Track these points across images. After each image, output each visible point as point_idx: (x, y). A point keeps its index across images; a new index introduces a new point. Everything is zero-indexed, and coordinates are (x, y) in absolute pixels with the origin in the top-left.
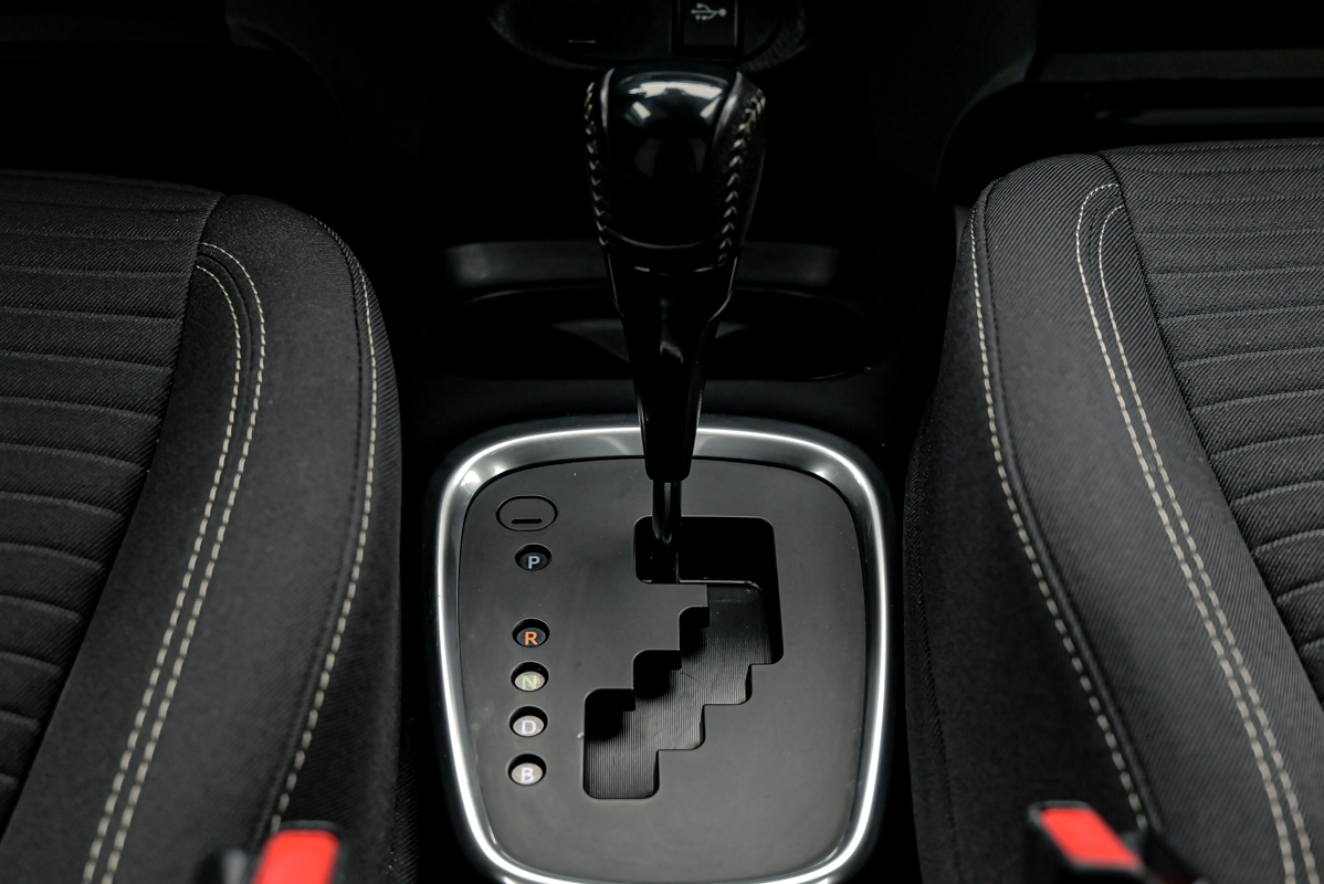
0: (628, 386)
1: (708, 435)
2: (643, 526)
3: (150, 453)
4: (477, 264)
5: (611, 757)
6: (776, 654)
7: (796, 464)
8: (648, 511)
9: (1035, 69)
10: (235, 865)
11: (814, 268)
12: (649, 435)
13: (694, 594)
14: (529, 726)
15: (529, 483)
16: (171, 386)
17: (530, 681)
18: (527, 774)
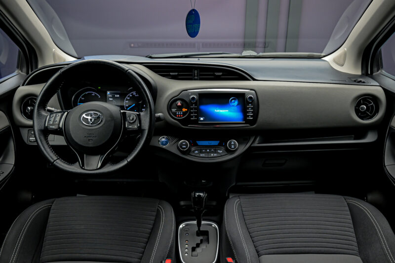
0: (195, 217)
1: (203, 222)
2: (197, 231)
3: (154, 225)
4: (182, 203)
5: (194, 253)
6: (209, 243)
7: (211, 225)
8: (197, 229)
9: (236, 183)
10: (163, 262)
11: (214, 203)
12: (197, 222)
13: (201, 238)
14: (186, 250)
15: (187, 227)
16: (156, 218)
17: (187, 246)
18: (186, 254)
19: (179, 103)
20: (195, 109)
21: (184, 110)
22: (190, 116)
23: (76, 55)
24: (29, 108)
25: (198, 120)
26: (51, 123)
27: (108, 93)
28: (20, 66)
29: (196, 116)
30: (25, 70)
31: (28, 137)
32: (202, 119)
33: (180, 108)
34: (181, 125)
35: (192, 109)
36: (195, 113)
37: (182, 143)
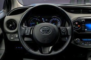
19: (77, 23)
20: (84, 25)
21: (79, 26)
22: (81, 29)
23: (23, 4)
24: (11, 25)
25: (85, 30)
26: (26, 32)
27: (43, 19)
28: (4, 8)
29: (84, 29)
30: (6, 9)
31: (10, 37)
32: (86, 30)
33: (77, 25)
34: (77, 32)
35: (83, 26)
36: (84, 27)
37: (77, 40)
